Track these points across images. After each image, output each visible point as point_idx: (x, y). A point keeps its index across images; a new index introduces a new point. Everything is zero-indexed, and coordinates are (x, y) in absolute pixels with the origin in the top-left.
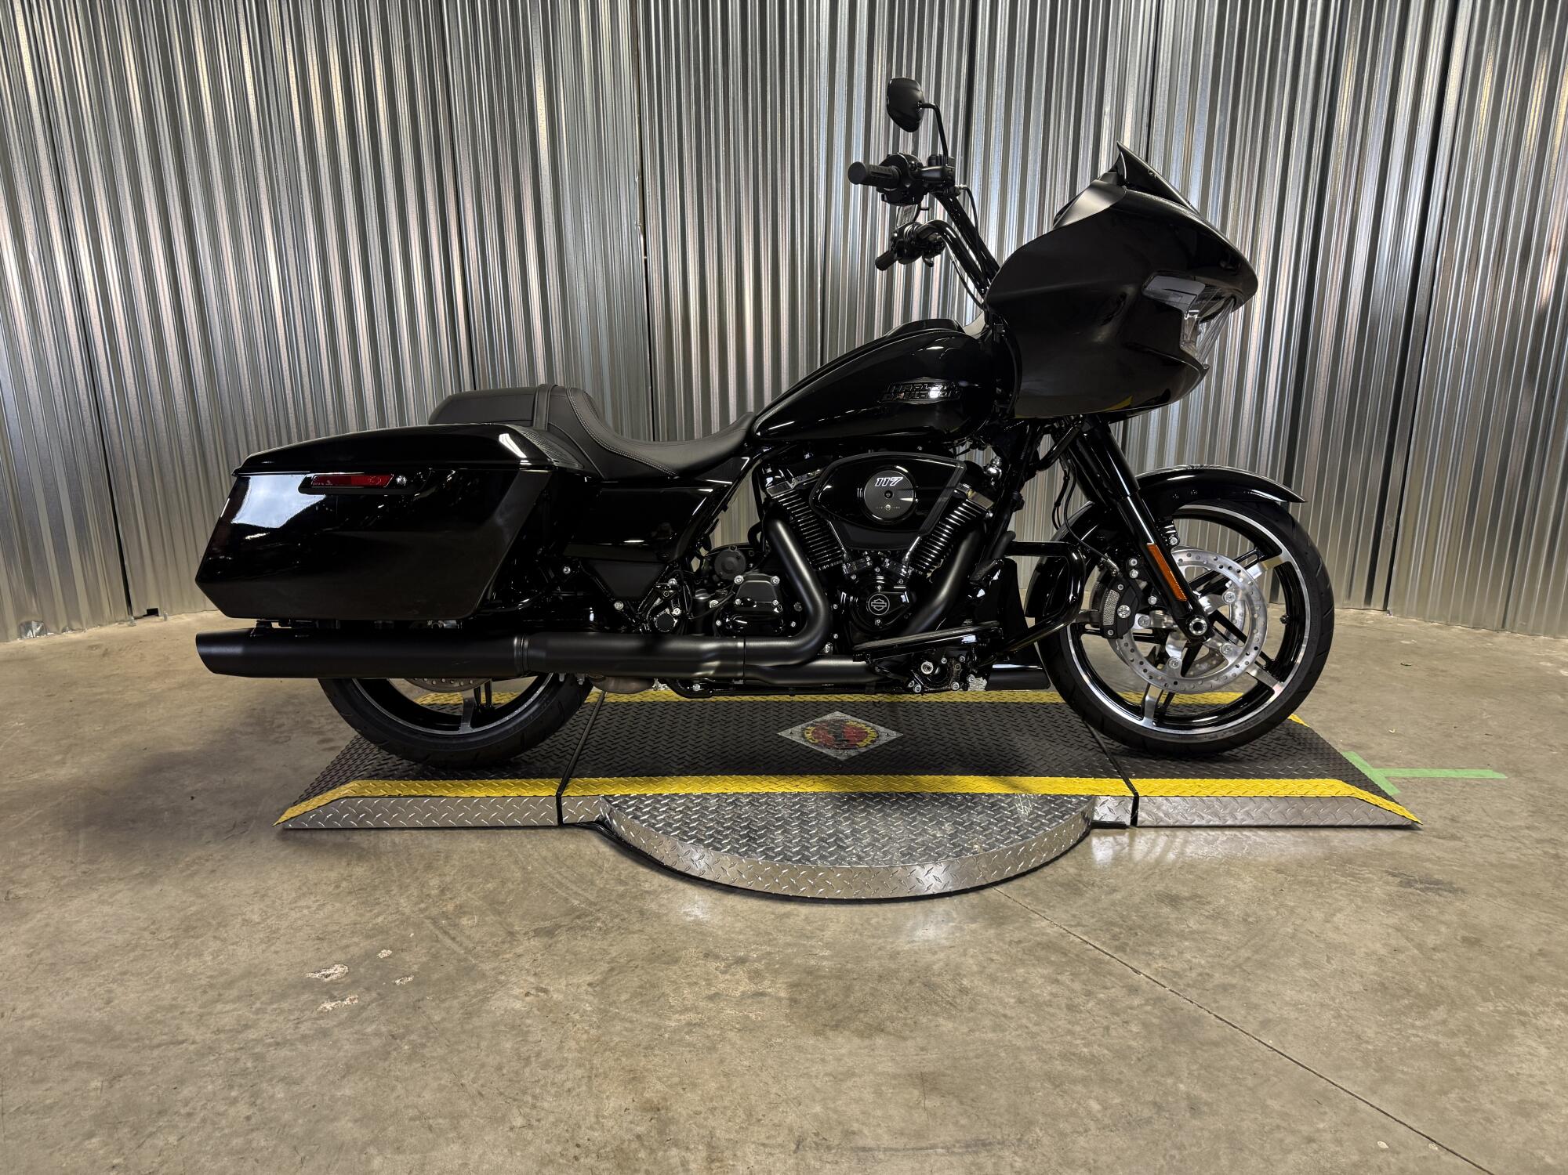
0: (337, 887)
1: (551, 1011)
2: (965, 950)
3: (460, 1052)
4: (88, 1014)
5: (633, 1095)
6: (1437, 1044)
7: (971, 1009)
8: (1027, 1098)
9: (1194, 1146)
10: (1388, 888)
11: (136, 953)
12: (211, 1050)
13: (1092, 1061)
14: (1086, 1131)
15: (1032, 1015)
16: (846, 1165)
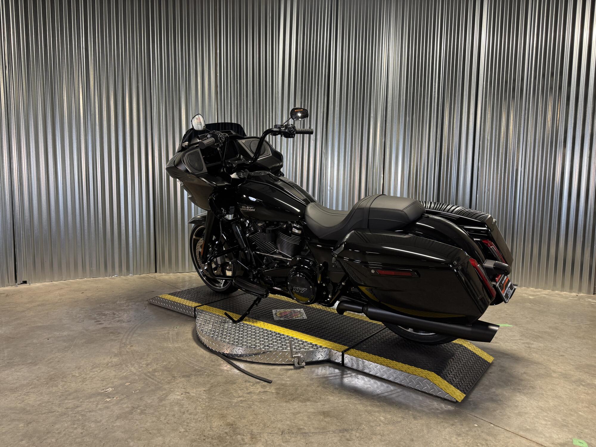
0: (107, 365)
1: (191, 399)
3: (158, 411)
4: (15, 405)
5: (223, 421)
7: (339, 393)
8: (360, 417)
11: (32, 386)
12: (65, 414)
14: (379, 425)
16: (299, 438)
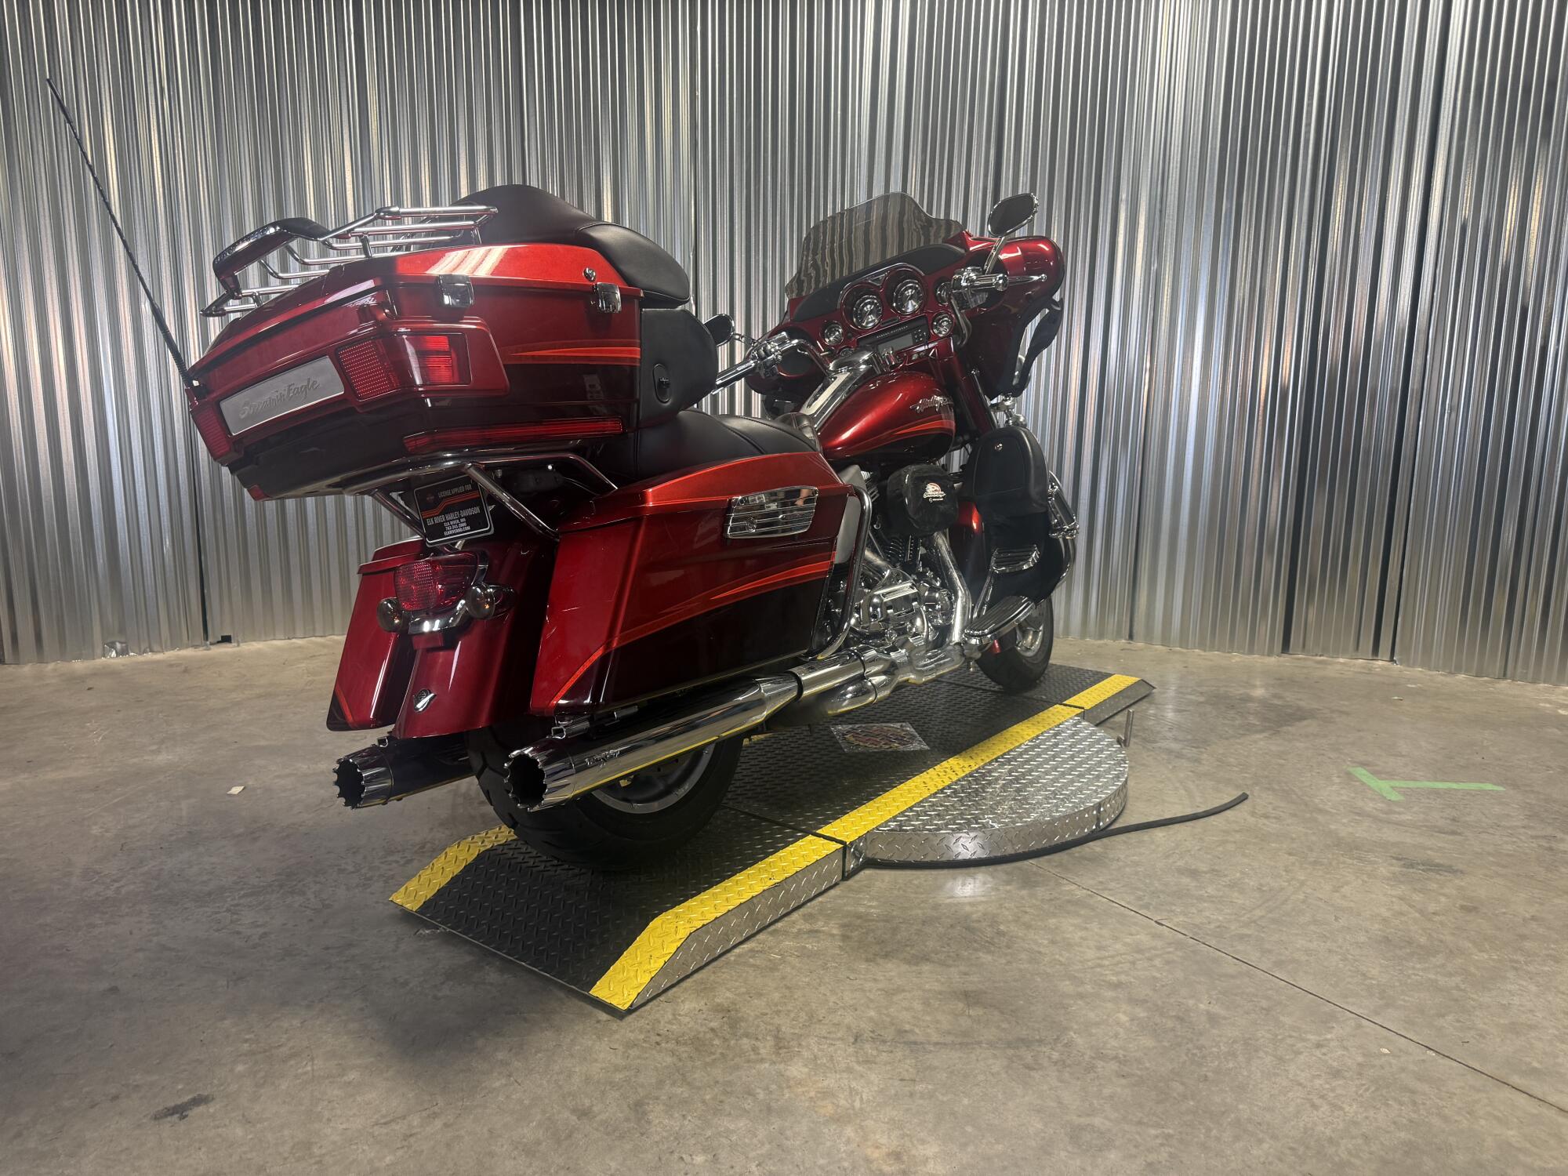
0: (424, 847)
2: (1001, 905)
4: (208, 934)
5: (705, 1000)
6: (1436, 981)
7: (1008, 947)
8: (1062, 1011)
9: (1212, 1046)
10: (1393, 868)
12: (323, 961)
13: (1118, 986)
14: (1116, 1036)
15: (1064, 952)
16: (900, 1053)
